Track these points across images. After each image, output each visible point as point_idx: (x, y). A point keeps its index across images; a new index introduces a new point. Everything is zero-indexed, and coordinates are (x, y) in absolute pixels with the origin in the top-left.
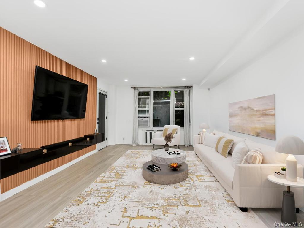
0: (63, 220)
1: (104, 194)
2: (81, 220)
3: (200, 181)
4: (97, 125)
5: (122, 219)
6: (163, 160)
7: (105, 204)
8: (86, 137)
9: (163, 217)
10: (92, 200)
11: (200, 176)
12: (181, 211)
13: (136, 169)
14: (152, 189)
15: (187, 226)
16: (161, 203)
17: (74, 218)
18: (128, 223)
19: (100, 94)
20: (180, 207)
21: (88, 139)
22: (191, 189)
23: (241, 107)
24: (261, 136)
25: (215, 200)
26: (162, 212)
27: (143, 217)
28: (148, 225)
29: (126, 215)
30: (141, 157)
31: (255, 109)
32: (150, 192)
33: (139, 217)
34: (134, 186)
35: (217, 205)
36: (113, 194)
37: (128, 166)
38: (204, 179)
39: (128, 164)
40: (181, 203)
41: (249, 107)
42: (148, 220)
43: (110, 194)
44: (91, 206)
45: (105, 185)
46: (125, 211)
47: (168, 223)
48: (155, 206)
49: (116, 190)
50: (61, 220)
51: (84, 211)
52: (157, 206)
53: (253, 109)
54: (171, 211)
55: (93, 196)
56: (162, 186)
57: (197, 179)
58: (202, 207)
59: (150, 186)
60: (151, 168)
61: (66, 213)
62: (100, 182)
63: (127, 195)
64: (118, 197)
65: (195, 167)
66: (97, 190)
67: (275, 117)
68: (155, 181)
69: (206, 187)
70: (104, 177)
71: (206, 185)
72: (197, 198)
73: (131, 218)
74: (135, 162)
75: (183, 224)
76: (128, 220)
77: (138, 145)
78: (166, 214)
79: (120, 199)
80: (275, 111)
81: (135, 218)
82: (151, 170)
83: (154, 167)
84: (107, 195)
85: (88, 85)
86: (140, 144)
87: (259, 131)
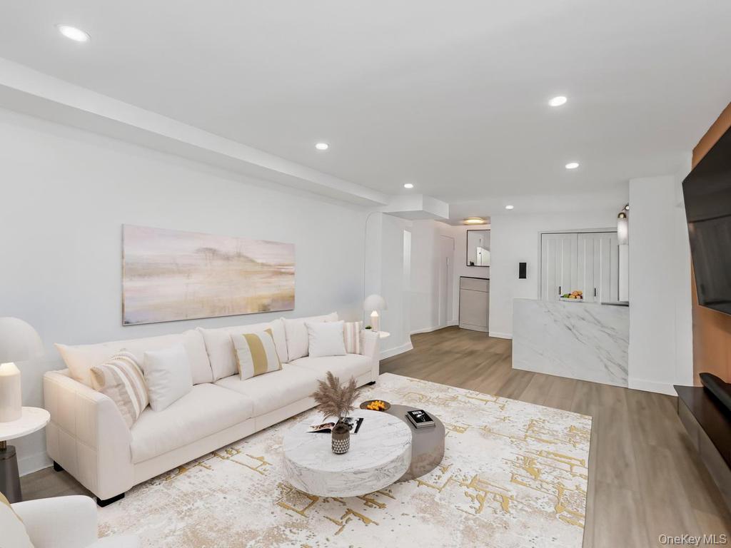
24: (272, 310)
34: (487, 431)
87: (266, 302)
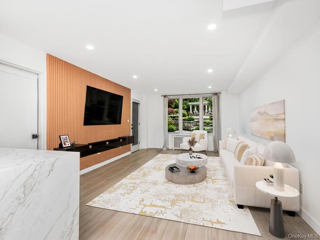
0: (98, 202)
1: (130, 187)
2: (110, 203)
3: (214, 183)
4: (131, 131)
5: (138, 206)
6: (184, 163)
7: (129, 195)
8: (119, 138)
9: (170, 207)
10: (120, 191)
11: (215, 179)
12: (187, 204)
13: (161, 170)
14: (168, 187)
15: (186, 215)
16: (172, 197)
17: (105, 202)
18: (142, 209)
19: (134, 103)
20: (186, 202)
21: (121, 140)
22: (202, 189)
23: (259, 112)
24: (274, 140)
25: (219, 199)
26: (170, 204)
27: (154, 206)
28: (156, 211)
29: (142, 203)
30: (168, 161)
31: (270, 114)
32: (166, 189)
33: (151, 205)
34: (155, 183)
35: (219, 203)
36: (137, 188)
37: (154, 168)
38: (218, 182)
39: (155, 166)
40: (189, 199)
41: (265, 113)
42: (158, 208)
43: (134, 188)
44: (119, 195)
45: (132, 181)
46: (143, 200)
47: (172, 212)
48: (167, 199)
49: (140, 185)
50: (97, 202)
51: (113, 198)
52: (168, 200)
53: (268, 114)
54: (177, 204)
55: (121, 188)
56: (177, 185)
57: (211, 182)
58: (205, 203)
59: (168, 184)
60: (172, 169)
61: (101, 198)
62: (129, 179)
63: (147, 189)
64: (139, 191)
65: (214, 171)
66: (125, 184)
67: (285, 122)
68: (174, 181)
69: (216, 189)
70: (133, 175)
71: (217, 187)
72: (204, 196)
73: (145, 206)
74: (162, 165)
75: (183, 213)
76: (143, 206)
77: (168, 149)
78: (173, 206)
79: (141, 192)
80: (285, 116)
81: (148, 206)
82: (171, 171)
83: (175, 168)
84: (132, 189)
85: (123, 97)
86: (170, 148)
